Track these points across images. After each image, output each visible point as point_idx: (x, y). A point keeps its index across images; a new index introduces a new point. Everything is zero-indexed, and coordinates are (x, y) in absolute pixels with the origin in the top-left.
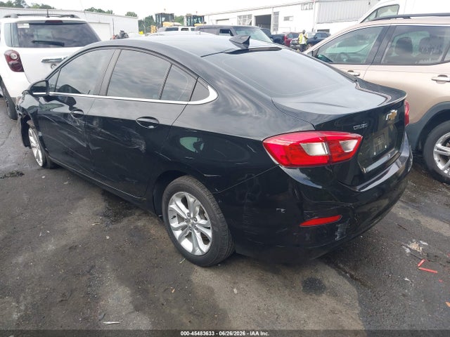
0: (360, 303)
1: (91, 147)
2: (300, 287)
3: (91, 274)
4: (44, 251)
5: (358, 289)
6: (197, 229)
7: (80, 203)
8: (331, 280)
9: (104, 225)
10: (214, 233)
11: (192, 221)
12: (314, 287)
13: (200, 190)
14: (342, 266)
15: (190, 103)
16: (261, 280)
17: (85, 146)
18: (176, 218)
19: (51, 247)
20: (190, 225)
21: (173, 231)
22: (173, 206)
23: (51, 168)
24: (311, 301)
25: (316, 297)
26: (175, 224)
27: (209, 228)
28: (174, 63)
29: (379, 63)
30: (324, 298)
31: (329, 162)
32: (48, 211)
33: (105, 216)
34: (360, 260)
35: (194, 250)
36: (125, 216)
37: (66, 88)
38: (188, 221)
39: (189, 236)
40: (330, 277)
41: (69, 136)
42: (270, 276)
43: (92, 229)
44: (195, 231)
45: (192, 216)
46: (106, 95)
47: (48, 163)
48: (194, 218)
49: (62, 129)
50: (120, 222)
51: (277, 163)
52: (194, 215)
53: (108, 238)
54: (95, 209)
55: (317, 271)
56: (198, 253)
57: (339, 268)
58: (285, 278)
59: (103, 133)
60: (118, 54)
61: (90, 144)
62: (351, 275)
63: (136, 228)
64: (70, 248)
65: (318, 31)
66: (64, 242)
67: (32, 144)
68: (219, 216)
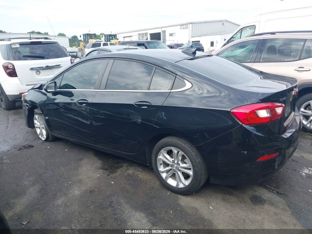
0: (289, 207)
1: (94, 124)
2: (249, 201)
3: (113, 207)
4: (73, 195)
5: (284, 199)
6: (180, 170)
7: (83, 162)
8: (266, 196)
9: (106, 175)
10: (194, 172)
11: (175, 166)
12: (257, 201)
13: (183, 144)
14: (269, 187)
15: (172, 91)
16: (224, 200)
17: (89, 123)
18: (162, 165)
19: (76, 192)
20: (174, 168)
21: (161, 174)
22: (160, 157)
23: (52, 141)
24: (260, 209)
25: (262, 207)
26: (161, 168)
27: (190, 169)
28: (157, 67)
29: (259, 62)
30: (266, 206)
31: (270, 121)
32: (63, 169)
33: (104, 169)
34: (279, 182)
35: (178, 185)
36: (117, 168)
37: (67, 86)
38: (172, 166)
39: (173, 176)
40: (265, 194)
41: (75, 117)
42: (228, 196)
43: (99, 178)
44: (179, 172)
45: (176, 162)
46: (105, 89)
47: (50, 137)
48: (178, 163)
49: (67, 113)
50: (116, 172)
51: (241, 123)
52: (178, 161)
53: (113, 183)
54: (95, 165)
55: (255, 191)
56: (181, 186)
57: (267, 188)
58: (238, 197)
59: (106, 114)
60: (112, 63)
61: (93, 122)
62: (277, 192)
63: (129, 175)
64: (90, 192)
65: (192, 42)
66: (84, 189)
67: (36, 126)
68: (199, 160)
